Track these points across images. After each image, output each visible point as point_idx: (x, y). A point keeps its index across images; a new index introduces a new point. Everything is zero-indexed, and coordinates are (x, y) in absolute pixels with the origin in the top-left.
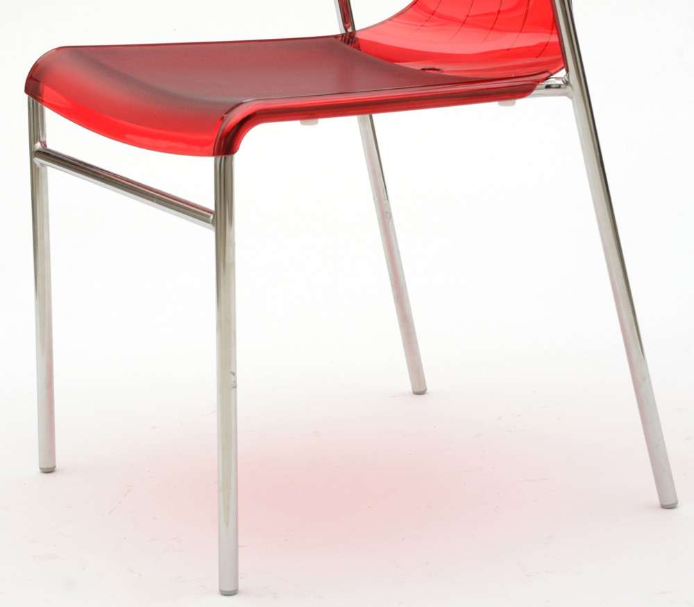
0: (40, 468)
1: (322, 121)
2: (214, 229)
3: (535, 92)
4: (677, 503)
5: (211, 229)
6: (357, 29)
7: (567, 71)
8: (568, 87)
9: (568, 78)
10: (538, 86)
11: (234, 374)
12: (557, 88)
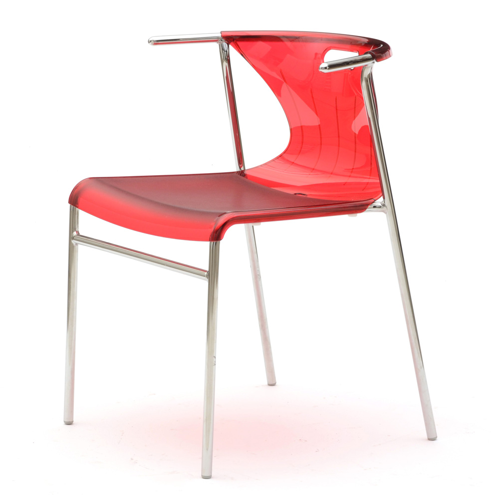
0: (64, 422)
1: (262, 223)
2: (208, 280)
3: (367, 210)
4: (437, 437)
5: (205, 280)
6: (246, 169)
7: (384, 198)
8: (385, 207)
9: (385, 202)
10: (369, 206)
11: (215, 357)
12: (379, 207)
